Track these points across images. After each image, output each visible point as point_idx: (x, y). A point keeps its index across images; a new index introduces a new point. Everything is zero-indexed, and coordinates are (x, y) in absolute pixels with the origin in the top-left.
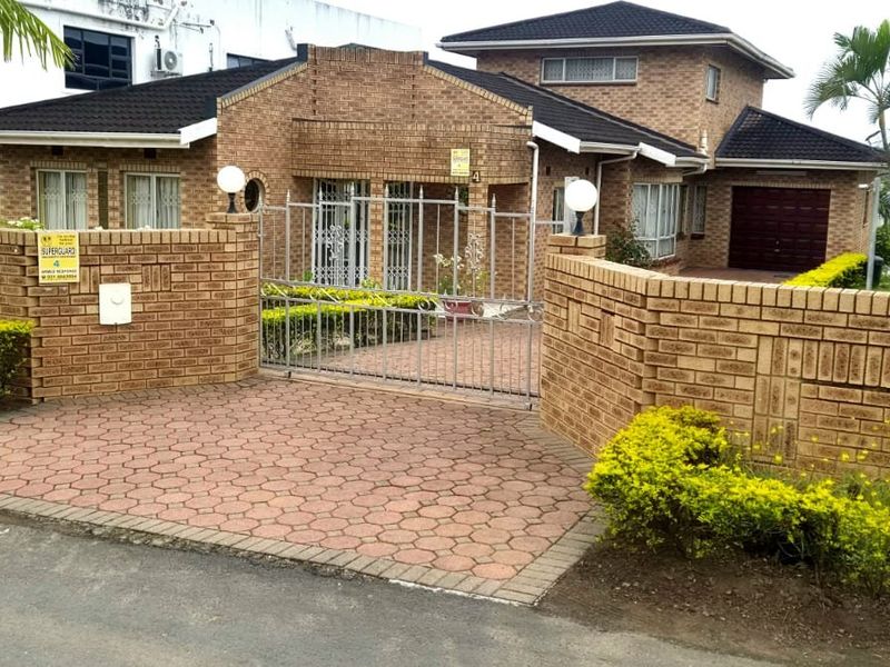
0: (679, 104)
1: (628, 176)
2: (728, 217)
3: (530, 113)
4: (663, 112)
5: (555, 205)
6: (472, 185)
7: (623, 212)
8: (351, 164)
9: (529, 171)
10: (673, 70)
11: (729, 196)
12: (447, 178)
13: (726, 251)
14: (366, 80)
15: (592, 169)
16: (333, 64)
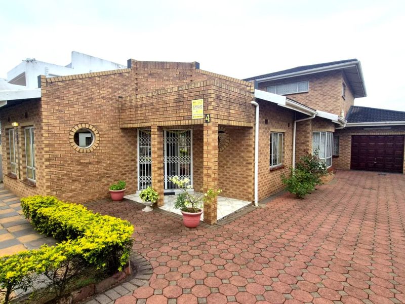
0: (330, 99)
1: (310, 127)
2: (350, 148)
3: (253, 85)
4: (321, 103)
5: (271, 141)
6: (205, 124)
7: (308, 146)
8: (142, 118)
9: (253, 119)
10: (326, 84)
11: (350, 139)
12: (190, 121)
13: (350, 162)
14: (165, 78)
15: (291, 125)
16: (146, 69)
